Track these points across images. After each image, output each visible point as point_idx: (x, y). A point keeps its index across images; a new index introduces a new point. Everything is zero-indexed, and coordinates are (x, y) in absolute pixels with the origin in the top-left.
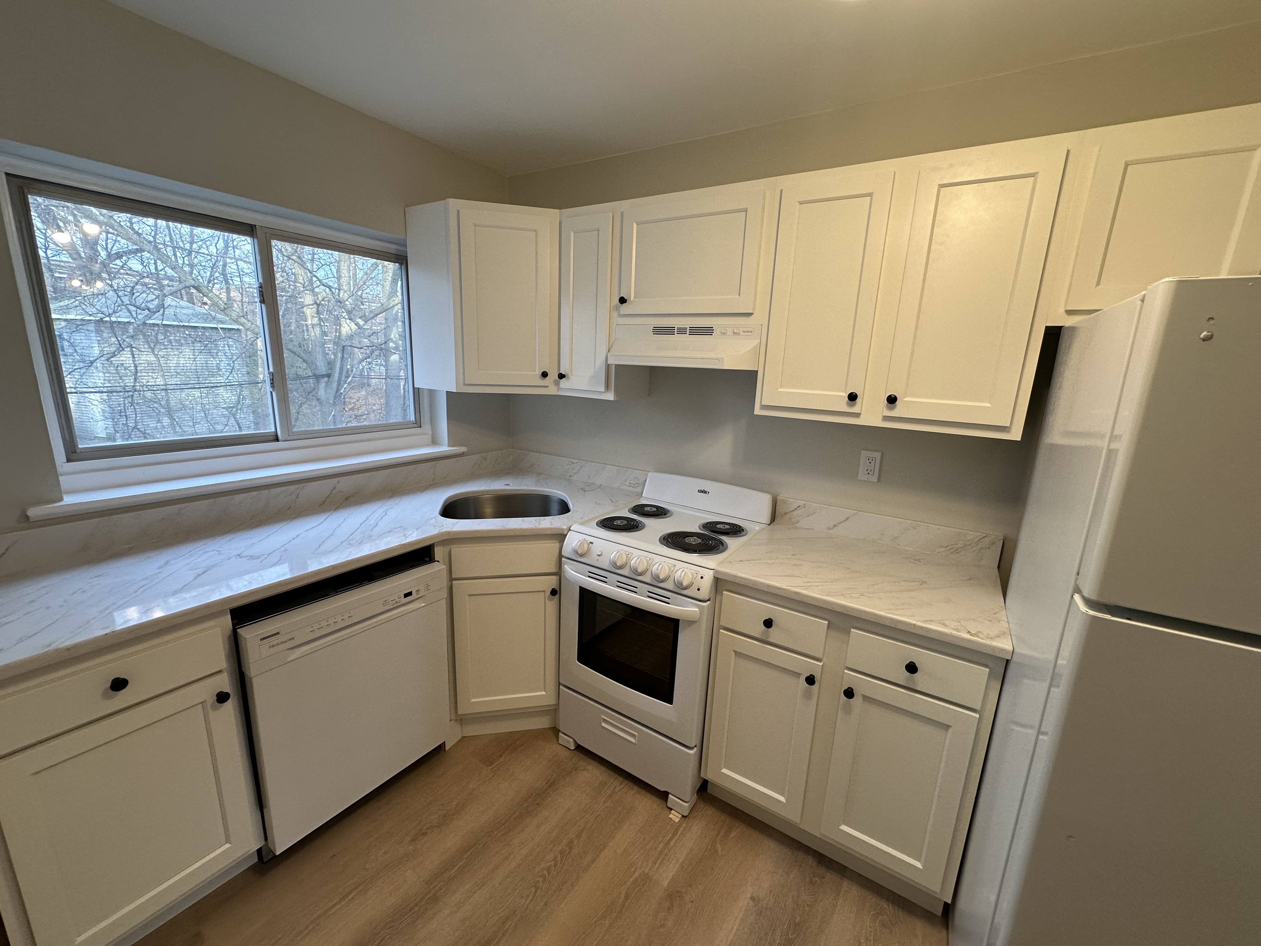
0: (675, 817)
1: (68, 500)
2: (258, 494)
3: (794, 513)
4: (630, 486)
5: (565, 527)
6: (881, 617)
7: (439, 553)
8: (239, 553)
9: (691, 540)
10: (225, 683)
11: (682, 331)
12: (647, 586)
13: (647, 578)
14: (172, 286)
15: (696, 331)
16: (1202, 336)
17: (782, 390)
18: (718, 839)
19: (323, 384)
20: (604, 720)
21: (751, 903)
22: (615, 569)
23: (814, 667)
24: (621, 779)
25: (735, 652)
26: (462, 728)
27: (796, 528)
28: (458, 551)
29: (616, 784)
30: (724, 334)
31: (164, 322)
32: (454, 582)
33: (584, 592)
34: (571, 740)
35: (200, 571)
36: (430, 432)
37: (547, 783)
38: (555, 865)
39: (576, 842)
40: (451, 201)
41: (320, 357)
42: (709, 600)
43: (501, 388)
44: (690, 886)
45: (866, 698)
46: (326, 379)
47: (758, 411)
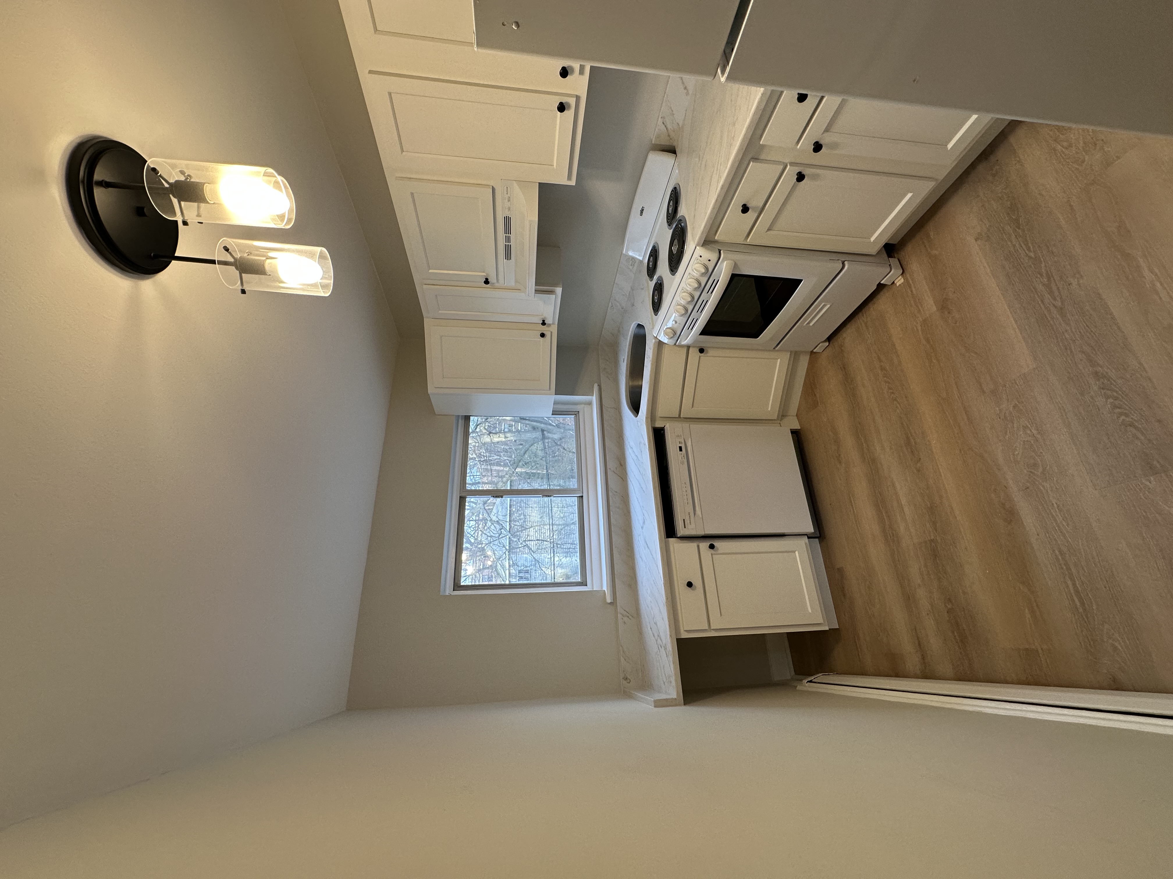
0: (899, 281)
1: (605, 588)
2: (612, 512)
3: (669, 127)
4: (634, 265)
5: (654, 341)
6: (752, 122)
7: (658, 424)
8: (641, 528)
9: (675, 249)
10: (704, 545)
11: (508, 239)
12: (703, 294)
13: (697, 294)
14: (483, 513)
15: (508, 229)
16: (516, 29)
17: (555, 164)
18: (929, 250)
19: (549, 434)
20: (809, 323)
21: (979, 242)
22: (687, 313)
23: (791, 173)
24: (860, 314)
25: (769, 230)
26: (789, 416)
27: (682, 127)
28: (661, 412)
29: (861, 320)
30: (509, 209)
31: (508, 521)
32: (681, 416)
33: (705, 332)
34: (820, 345)
35: (646, 546)
36: (583, 406)
37: (842, 370)
38: (889, 383)
39: (882, 364)
40: (429, 392)
41: (529, 435)
42: (720, 252)
43: (552, 366)
44: (945, 289)
45: (827, 130)
46: (545, 432)
47: (573, 183)
